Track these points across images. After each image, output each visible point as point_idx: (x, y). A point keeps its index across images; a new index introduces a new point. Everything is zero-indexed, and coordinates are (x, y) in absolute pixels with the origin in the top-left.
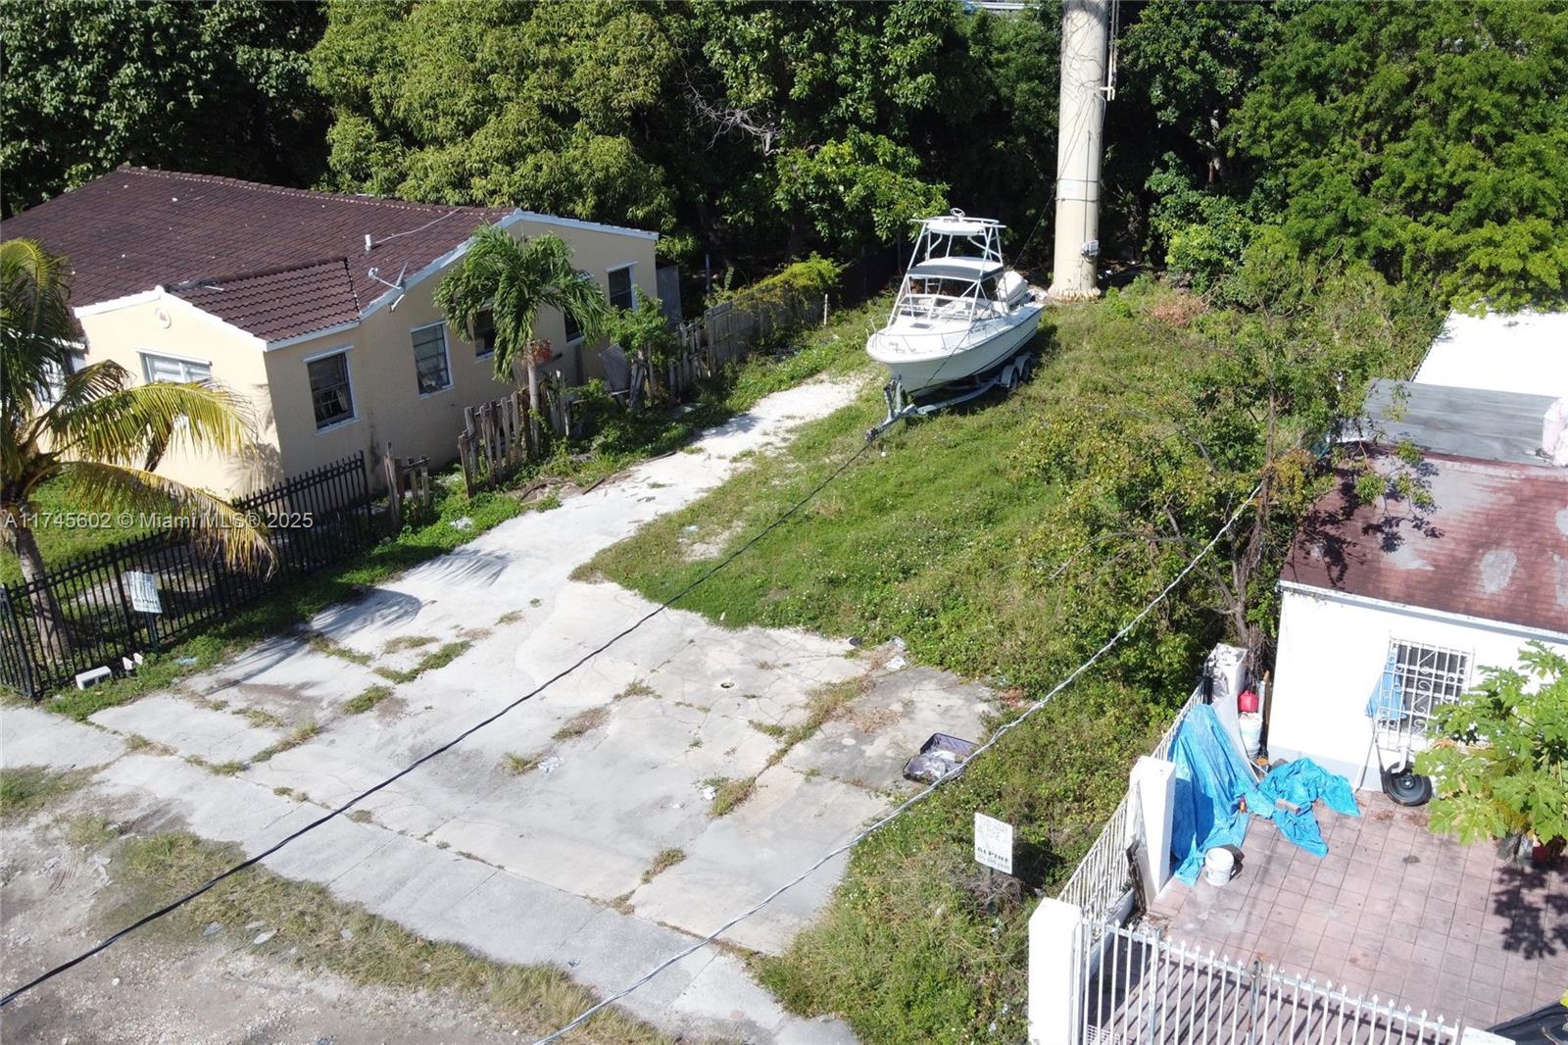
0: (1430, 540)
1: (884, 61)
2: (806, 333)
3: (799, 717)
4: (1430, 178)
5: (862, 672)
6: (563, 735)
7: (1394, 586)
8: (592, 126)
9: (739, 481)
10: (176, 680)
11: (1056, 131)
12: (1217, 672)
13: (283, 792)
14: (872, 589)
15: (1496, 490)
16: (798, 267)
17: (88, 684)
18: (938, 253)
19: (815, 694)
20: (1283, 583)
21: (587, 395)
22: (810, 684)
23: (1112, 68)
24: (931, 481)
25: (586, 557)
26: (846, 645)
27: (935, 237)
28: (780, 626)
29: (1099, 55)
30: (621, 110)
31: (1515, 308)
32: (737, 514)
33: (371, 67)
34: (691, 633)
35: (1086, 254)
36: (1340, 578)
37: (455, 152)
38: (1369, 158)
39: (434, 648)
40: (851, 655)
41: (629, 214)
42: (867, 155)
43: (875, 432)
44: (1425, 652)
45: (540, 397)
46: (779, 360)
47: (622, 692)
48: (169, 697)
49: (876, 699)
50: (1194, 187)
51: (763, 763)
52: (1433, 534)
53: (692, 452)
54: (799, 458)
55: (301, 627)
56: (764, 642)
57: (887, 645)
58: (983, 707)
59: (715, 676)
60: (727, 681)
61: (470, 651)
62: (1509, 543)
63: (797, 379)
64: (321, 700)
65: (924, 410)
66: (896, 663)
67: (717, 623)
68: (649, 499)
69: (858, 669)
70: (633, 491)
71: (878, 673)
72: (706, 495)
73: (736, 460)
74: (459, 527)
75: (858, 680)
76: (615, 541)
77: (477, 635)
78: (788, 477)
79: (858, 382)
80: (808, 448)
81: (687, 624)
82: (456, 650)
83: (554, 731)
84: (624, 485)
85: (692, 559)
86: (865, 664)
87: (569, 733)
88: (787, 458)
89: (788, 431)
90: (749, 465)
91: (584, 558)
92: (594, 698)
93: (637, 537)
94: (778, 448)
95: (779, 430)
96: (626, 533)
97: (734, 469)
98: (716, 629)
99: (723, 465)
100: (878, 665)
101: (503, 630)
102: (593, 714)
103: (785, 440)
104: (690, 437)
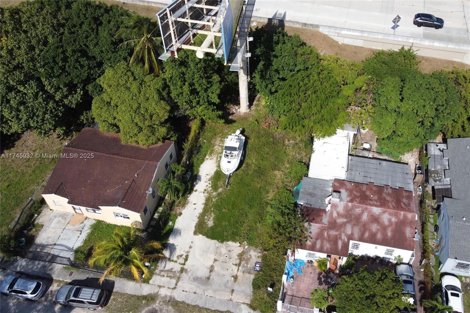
3: (238, 261)
5: (242, 250)
7: (308, 248)
9: (207, 200)
10: (154, 272)
12: (288, 254)
13: (183, 291)
22: (237, 254)
26: (239, 244)
28: (228, 241)
32: (211, 211)
34: (217, 245)
35: (247, 106)
36: (302, 247)
39: (184, 257)
47: (214, 261)
48: (156, 276)
49: (246, 255)
51: (237, 272)
53: (195, 191)
56: (228, 245)
57: (244, 243)
58: (259, 254)
60: (226, 256)
61: (189, 256)
64: (176, 272)
66: (246, 247)
67: (220, 242)
68: (195, 209)
70: (191, 207)
71: (245, 249)
72: (204, 205)
73: (204, 193)
74: (170, 224)
75: (243, 252)
76: (196, 223)
77: (188, 252)
78: (215, 198)
79: (215, 159)
80: (215, 187)
81: (216, 243)
82: (187, 256)
83: (209, 271)
84: (189, 205)
85: (209, 226)
86: (242, 248)
87: (211, 271)
88: (212, 191)
89: (209, 180)
90: (207, 194)
91: (193, 229)
92: (211, 263)
93: (199, 221)
94: (209, 187)
95: (207, 180)
96: (196, 220)
97: (205, 196)
98: (220, 244)
99: (202, 195)
100: (244, 248)
101: (191, 250)
102: (212, 267)
103: (209, 184)
104: (193, 186)
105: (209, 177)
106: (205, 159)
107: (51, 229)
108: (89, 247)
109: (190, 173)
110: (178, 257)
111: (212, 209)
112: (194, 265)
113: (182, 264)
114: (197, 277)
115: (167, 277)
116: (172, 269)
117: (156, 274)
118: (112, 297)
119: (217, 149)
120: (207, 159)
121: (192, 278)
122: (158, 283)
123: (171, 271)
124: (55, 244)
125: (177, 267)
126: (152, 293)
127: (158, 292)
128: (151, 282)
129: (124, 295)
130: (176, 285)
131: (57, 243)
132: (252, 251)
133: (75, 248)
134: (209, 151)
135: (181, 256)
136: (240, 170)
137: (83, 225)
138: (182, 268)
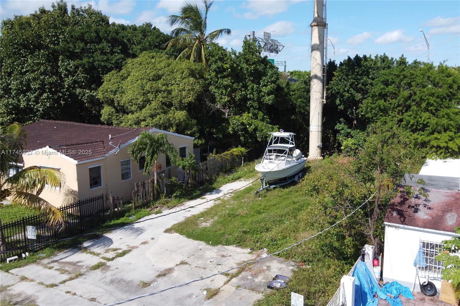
0: (429, 210)
1: (261, 91)
2: (237, 168)
3: (235, 271)
4: (417, 122)
5: (254, 258)
6: (159, 276)
7: (420, 223)
8: (176, 108)
9: (216, 206)
10: (38, 260)
11: (309, 113)
12: (366, 252)
13: (68, 292)
14: (257, 234)
15: (448, 196)
16: (235, 149)
17: (10, 261)
18: (276, 142)
19: (239, 264)
20: (385, 223)
21: (172, 182)
22: (237, 261)
23: (325, 95)
24: (274, 206)
25: (169, 226)
26: (249, 250)
27: (275, 137)
28: (228, 245)
29: (321, 91)
30: (185, 103)
31: (446, 158)
32: (216, 215)
33: (115, 93)
34: (200, 247)
35: (318, 147)
36: (404, 221)
37: (136, 115)
38: (400, 117)
39: (120, 251)
40: (250, 253)
41: (186, 133)
42: (255, 116)
43: (257, 192)
44: (431, 244)
45: (158, 181)
46: (229, 175)
47: (178, 263)
48: (35, 265)
49: (258, 265)
50: (349, 128)
51: (223, 284)
52: (430, 208)
53: (202, 199)
54: (235, 200)
55: (80, 246)
56: (223, 249)
57: (261, 250)
58: (291, 268)
59: (208, 259)
60: (212, 260)
61: (131, 252)
62: (454, 211)
63: (234, 180)
64: (83, 266)
65: (272, 187)
66: (264, 255)
67: (209, 244)
68: (189, 211)
69: (253, 257)
71: (259, 258)
72: (206, 210)
73: (215, 201)
74: (131, 218)
75: (253, 260)
76: (178, 222)
77: (134, 248)
78: (231, 205)
79: (252, 181)
80: (237, 197)
81: (200, 245)
82: (127, 252)
83: (156, 275)
84: (182, 207)
85: (202, 227)
86: (255, 256)
87: (161, 275)
88: (231, 200)
89: (231, 193)
90: (219, 202)
92: (169, 266)
93: (185, 221)
94: (229, 198)
95: (228, 193)
96: (182, 220)
98: (209, 246)
99: (212, 203)
101: (142, 246)
102: (169, 270)
103: (231, 196)
104: (202, 195)
105: (233, 191)
106: (238, 180)
110: (107, 250)
112: (130, 264)
113: (106, 259)
114: (121, 280)
116: (79, 262)
120: (241, 181)
121: (109, 278)
132: (275, 262)
135: (116, 250)
138: (100, 263)
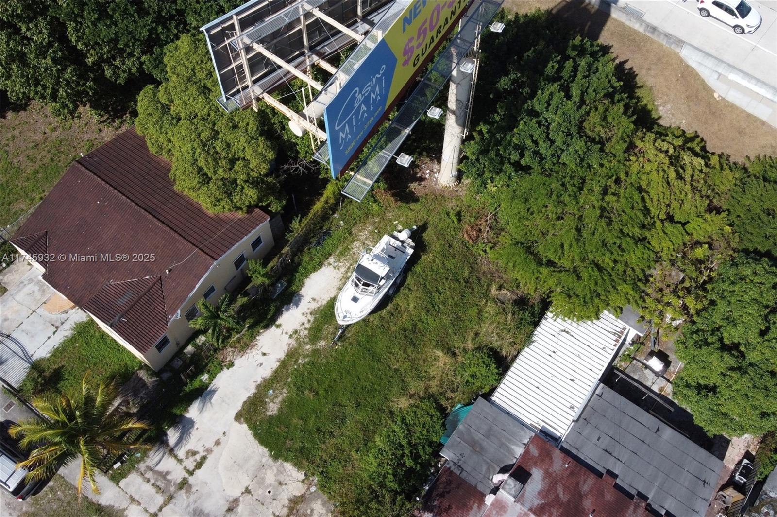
3: (285, 512)
6: (228, 510)
9: (289, 356)
19: (290, 500)
22: (290, 495)
25: (240, 405)
26: (303, 476)
28: (287, 460)
32: (286, 383)
34: (264, 460)
39: (197, 457)
40: (303, 481)
47: (244, 491)
48: (136, 474)
49: (305, 506)
53: (277, 327)
54: (310, 341)
56: (282, 469)
57: (313, 478)
60: (270, 490)
61: (207, 461)
63: (321, 264)
64: (172, 481)
66: (313, 489)
67: (271, 456)
68: (261, 364)
69: (303, 490)
70: (257, 357)
71: (308, 493)
72: (278, 364)
73: (291, 336)
74: (204, 380)
75: (302, 496)
76: (248, 395)
77: (209, 451)
78: (305, 357)
79: (343, 270)
80: (315, 333)
81: (263, 456)
82: (204, 458)
83: (226, 508)
84: (254, 351)
85: (269, 413)
86: (306, 486)
87: (230, 510)
88: (307, 340)
89: (311, 314)
90: (294, 343)
91: (238, 406)
92: (237, 493)
93: (255, 394)
94: (306, 329)
95: (309, 311)
96: (252, 390)
97: (289, 345)
98: (270, 459)
99: (286, 339)
100: (308, 489)
101: (216, 450)
102: (236, 501)
103: (309, 321)
104: (278, 313)
105: (314, 306)
106: (326, 263)
107: (15, 303)
108: (56, 367)
109: (285, 284)
110: (187, 453)
111: (289, 380)
112: (206, 483)
113: (188, 471)
114: (201, 510)
115: (153, 485)
116: (168, 473)
117: (138, 470)
118: (51, 483)
119: (355, 250)
120: (330, 264)
121: (192, 507)
122: (132, 491)
123: (164, 475)
124: (8, 336)
125: (177, 474)
126: (116, 505)
127: (124, 510)
128: (123, 483)
129: (69, 490)
130: (160, 509)
131: (14, 335)
132: (319, 502)
133: (34, 358)
134: (340, 248)
135: (194, 453)
136: (376, 315)
137: (64, 316)
138: (184, 479)
